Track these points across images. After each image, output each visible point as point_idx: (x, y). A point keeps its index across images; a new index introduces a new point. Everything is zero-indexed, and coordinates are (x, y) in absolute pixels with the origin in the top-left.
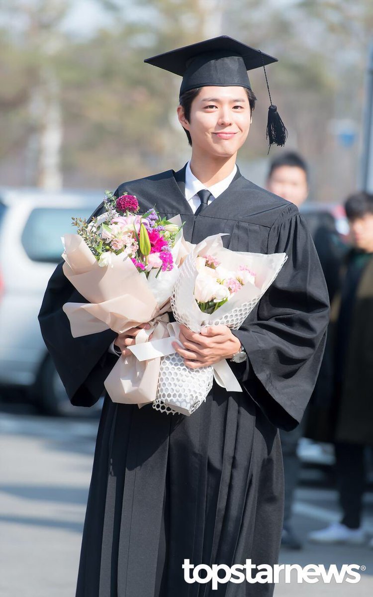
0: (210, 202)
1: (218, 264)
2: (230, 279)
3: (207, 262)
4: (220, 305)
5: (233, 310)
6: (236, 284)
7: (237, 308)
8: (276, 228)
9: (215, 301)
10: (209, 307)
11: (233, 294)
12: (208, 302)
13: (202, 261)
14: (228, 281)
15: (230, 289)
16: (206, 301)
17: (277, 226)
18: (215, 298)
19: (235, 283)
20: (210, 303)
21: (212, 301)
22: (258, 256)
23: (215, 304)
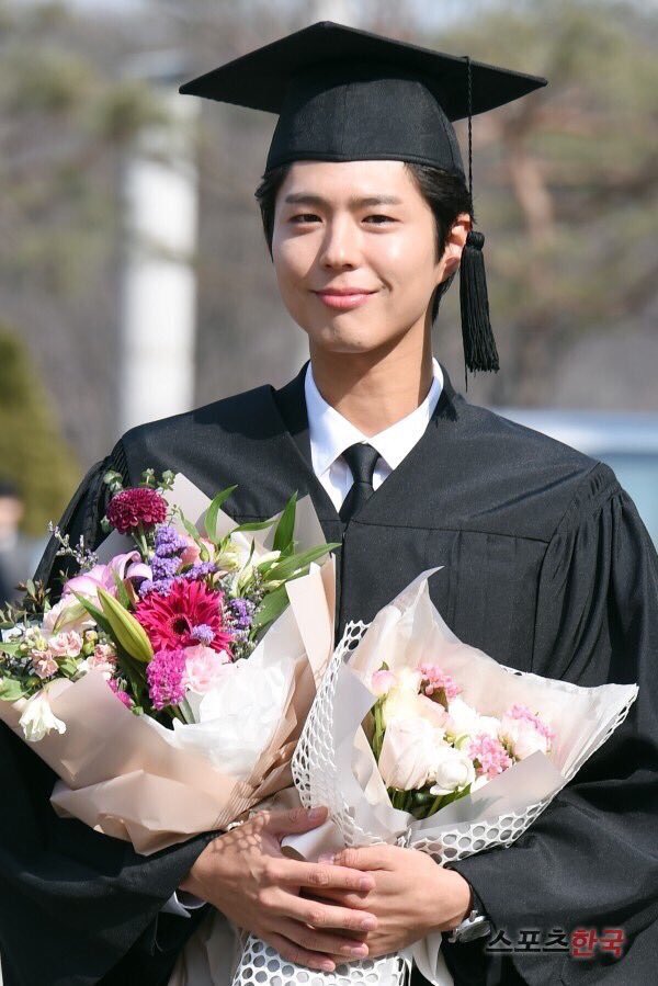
0: (378, 481)
1: (454, 693)
2: (482, 738)
3: (424, 684)
4: (445, 800)
5: (473, 826)
6: (497, 754)
7: (484, 824)
8: (564, 543)
9: (433, 791)
10: (417, 802)
11: (483, 780)
12: (414, 791)
13: (411, 680)
14: (478, 742)
15: (477, 765)
16: (408, 788)
17: (565, 536)
18: (434, 783)
19: (493, 751)
20: (420, 797)
21: (426, 788)
22: (563, 689)
23: (432, 799)
